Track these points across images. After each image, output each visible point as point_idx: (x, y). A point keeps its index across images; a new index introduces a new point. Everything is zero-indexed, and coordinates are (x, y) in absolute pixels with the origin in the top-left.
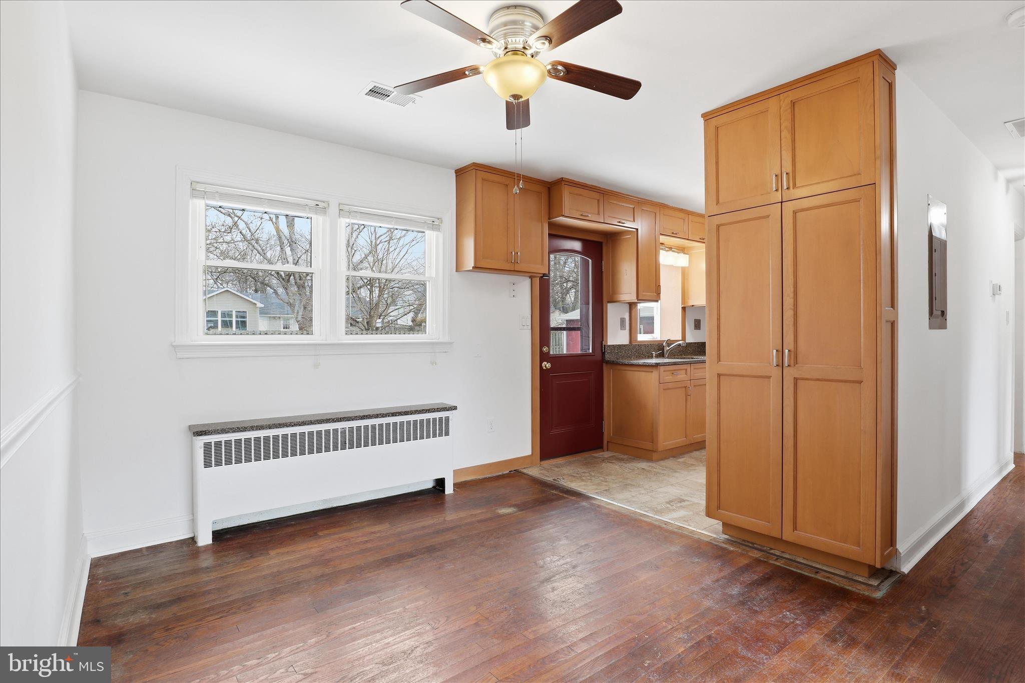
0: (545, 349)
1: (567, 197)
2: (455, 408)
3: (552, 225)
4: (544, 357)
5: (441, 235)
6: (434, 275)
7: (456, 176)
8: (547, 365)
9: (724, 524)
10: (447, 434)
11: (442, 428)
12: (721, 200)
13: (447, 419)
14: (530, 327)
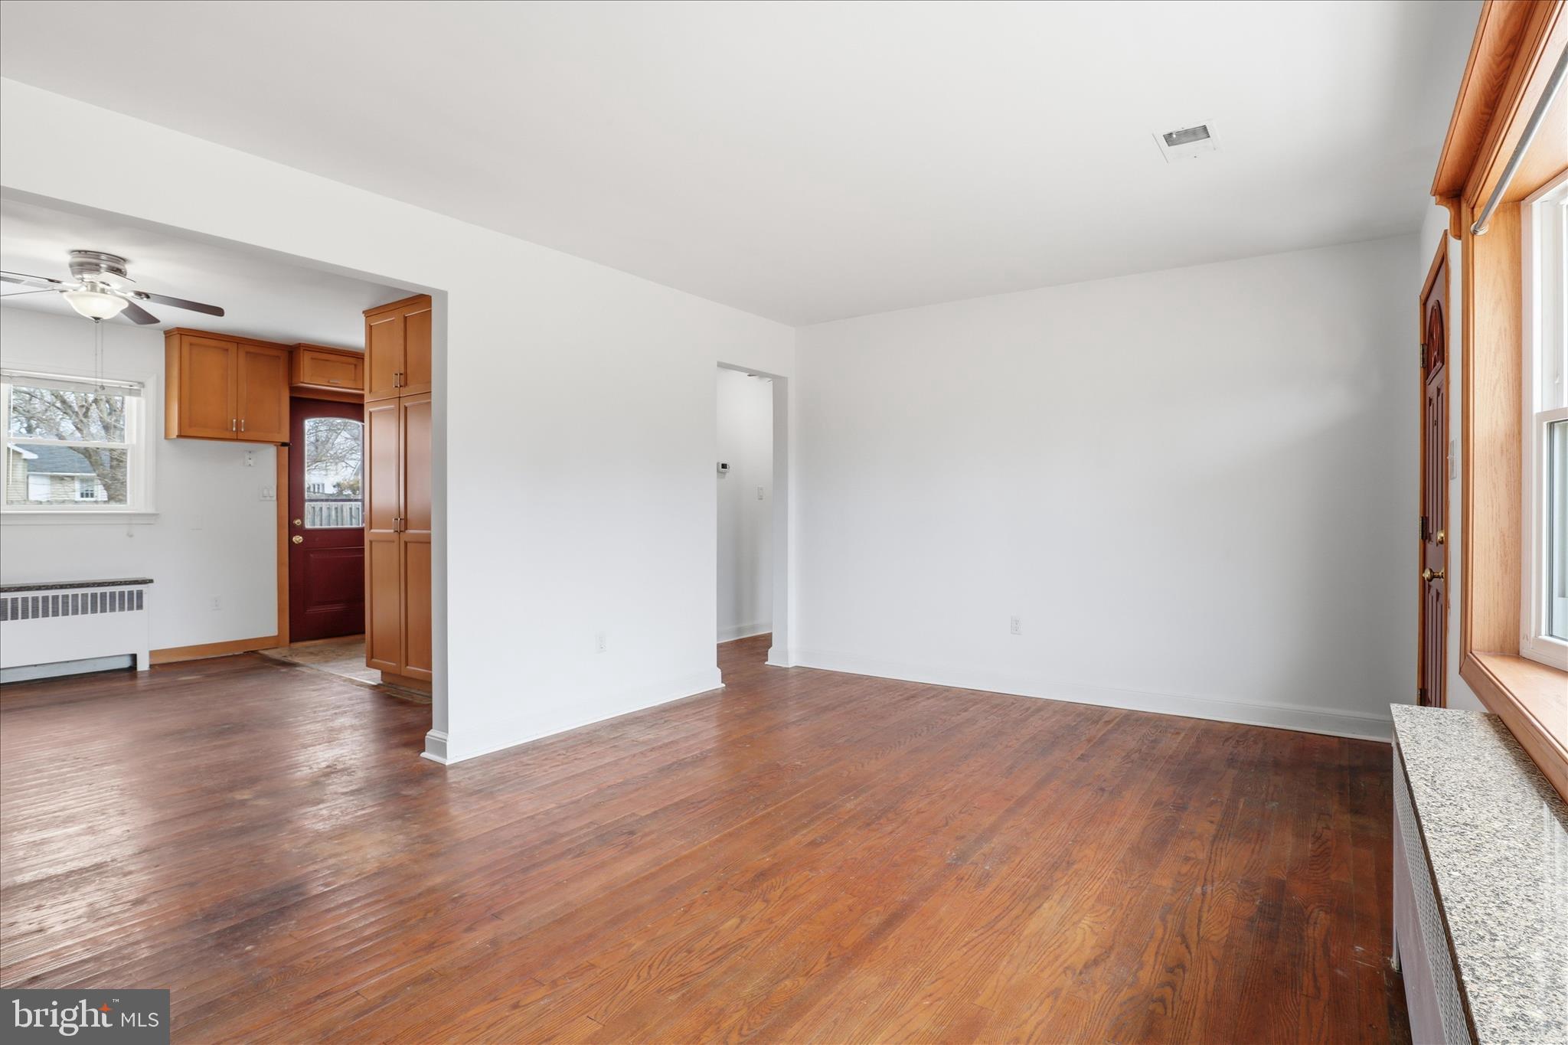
0: (297, 522)
1: (306, 361)
2: (151, 581)
3: (293, 389)
4: (293, 530)
5: (143, 400)
6: (134, 442)
7: (166, 337)
8: (298, 539)
9: (382, 672)
10: (140, 607)
11: (135, 602)
12: (373, 390)
13: (140, 594)
14: (275, 498)
